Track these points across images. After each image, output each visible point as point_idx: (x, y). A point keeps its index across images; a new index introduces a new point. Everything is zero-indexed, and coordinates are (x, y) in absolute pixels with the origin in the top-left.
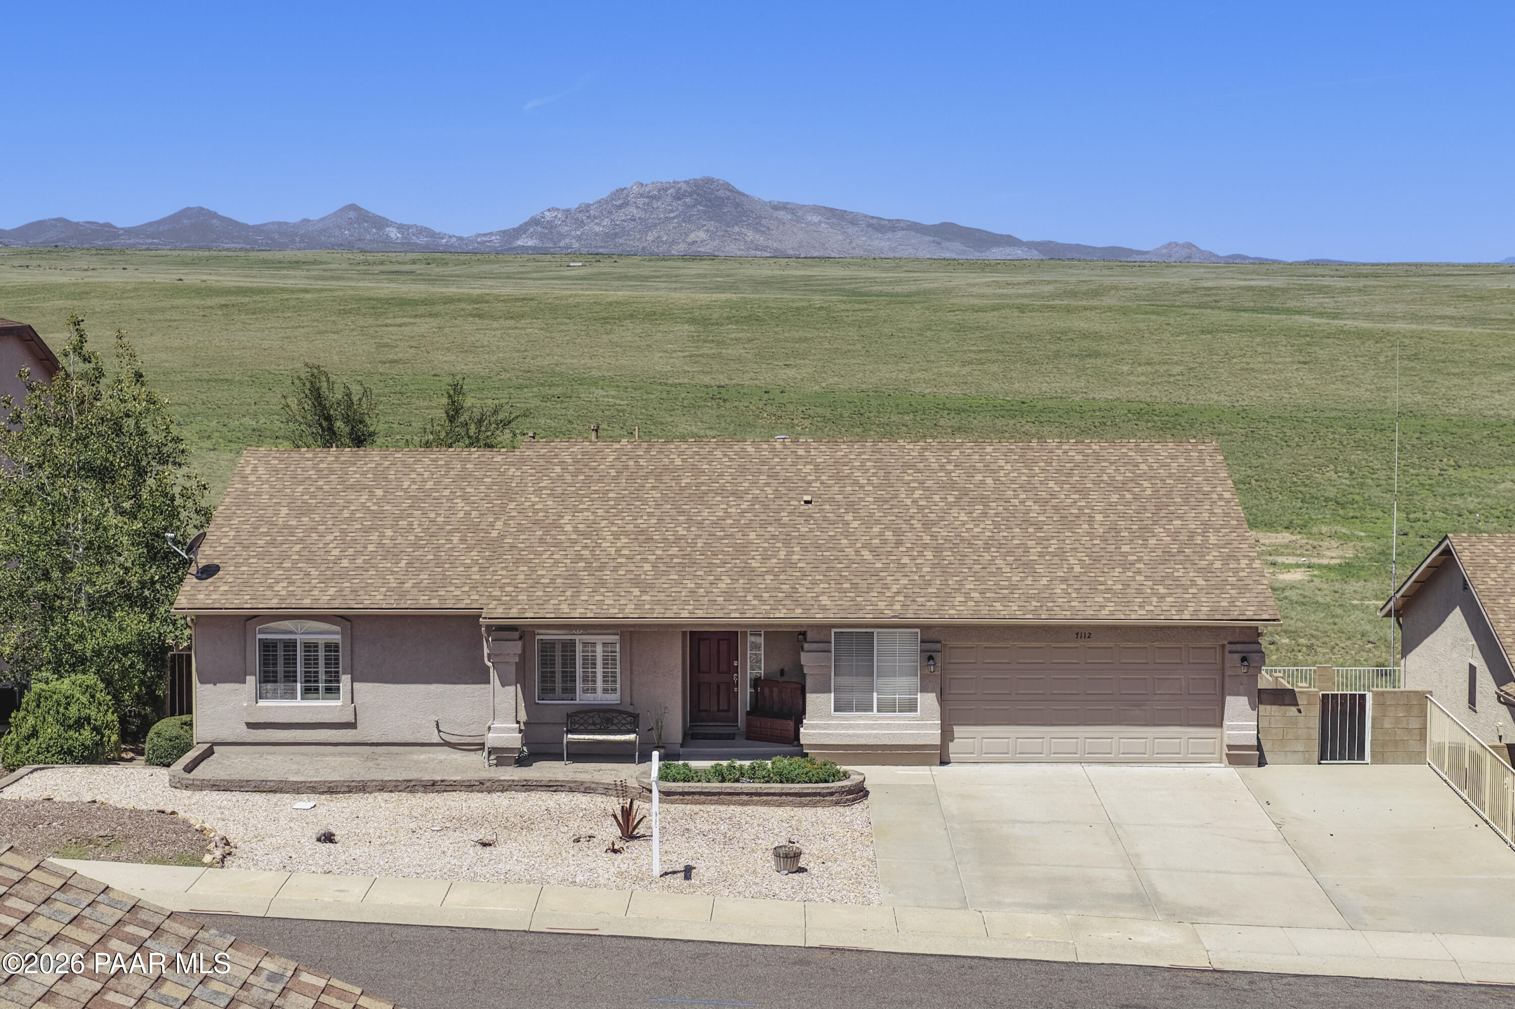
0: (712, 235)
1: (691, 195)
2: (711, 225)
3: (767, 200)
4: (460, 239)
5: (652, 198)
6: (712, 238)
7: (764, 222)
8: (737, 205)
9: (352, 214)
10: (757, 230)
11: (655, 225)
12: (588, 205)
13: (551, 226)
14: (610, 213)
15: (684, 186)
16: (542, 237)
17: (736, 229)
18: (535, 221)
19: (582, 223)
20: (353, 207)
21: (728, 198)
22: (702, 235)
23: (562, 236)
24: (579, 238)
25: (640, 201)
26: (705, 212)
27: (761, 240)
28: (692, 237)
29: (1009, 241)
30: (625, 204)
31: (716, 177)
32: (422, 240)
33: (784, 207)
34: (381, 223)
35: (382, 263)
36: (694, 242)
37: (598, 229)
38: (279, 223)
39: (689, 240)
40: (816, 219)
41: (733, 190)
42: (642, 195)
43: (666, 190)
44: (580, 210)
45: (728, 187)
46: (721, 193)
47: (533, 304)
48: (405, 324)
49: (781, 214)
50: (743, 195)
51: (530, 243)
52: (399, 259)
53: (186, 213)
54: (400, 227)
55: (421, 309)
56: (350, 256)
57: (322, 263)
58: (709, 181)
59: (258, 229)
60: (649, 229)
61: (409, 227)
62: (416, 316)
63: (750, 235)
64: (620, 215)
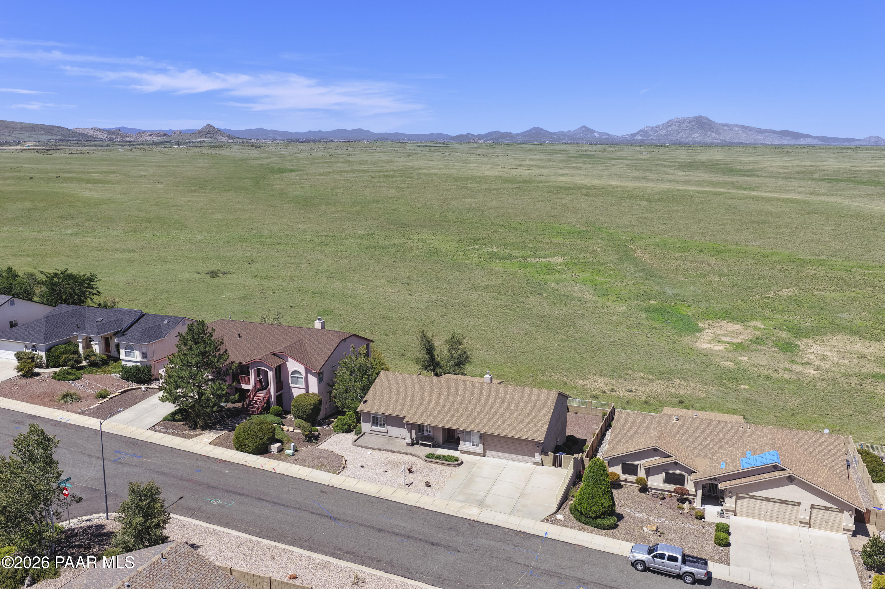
1: (694, 121)
2: (700, 132)
3: (720, 123)
4: (617, 136)
5: (681, 123)
6: (700, 136)
7: (719, 130)
8: (710, 125)
9: (584, 129)
10: (716, 133)
11: (681, 132)
12: (659, 125)
13: (647, 132)
14: (667, 128)
15: (692, 119)
16: (643, 136)
17: (709, 133)
18: (642, 131)
19: (657, 131)
20: (584, 127)
21: (707, 122)
22: (697, 135)
23: (650, 135)
24: (656, 136)
25: (677, 124)
26: (699, 127)
27: (718, 136)
28: (694, 135)
29: (808, 136)
30: (672, 125)
31: (703, 115)
32: (605, 137)
33: (726, 125)
34: (593, 131)
36: (694, 137)
37: (662, 133)
38: (562, 132)
40: (737, 129)
41: (709, 120)
42: (677, 122)
43: (686, 120)
44: (656, 127)
45: (707, 119)
46: (704, 121)
49: (725, 128)
50: (712, 121)
51: (640, 138)
53: (533, 129)
54: (598, 133)
58: (701, 117)
59: (555, 134)
60: (679, 133)
61: (601, 133)
63: (714, 135)
64: (670, 129)
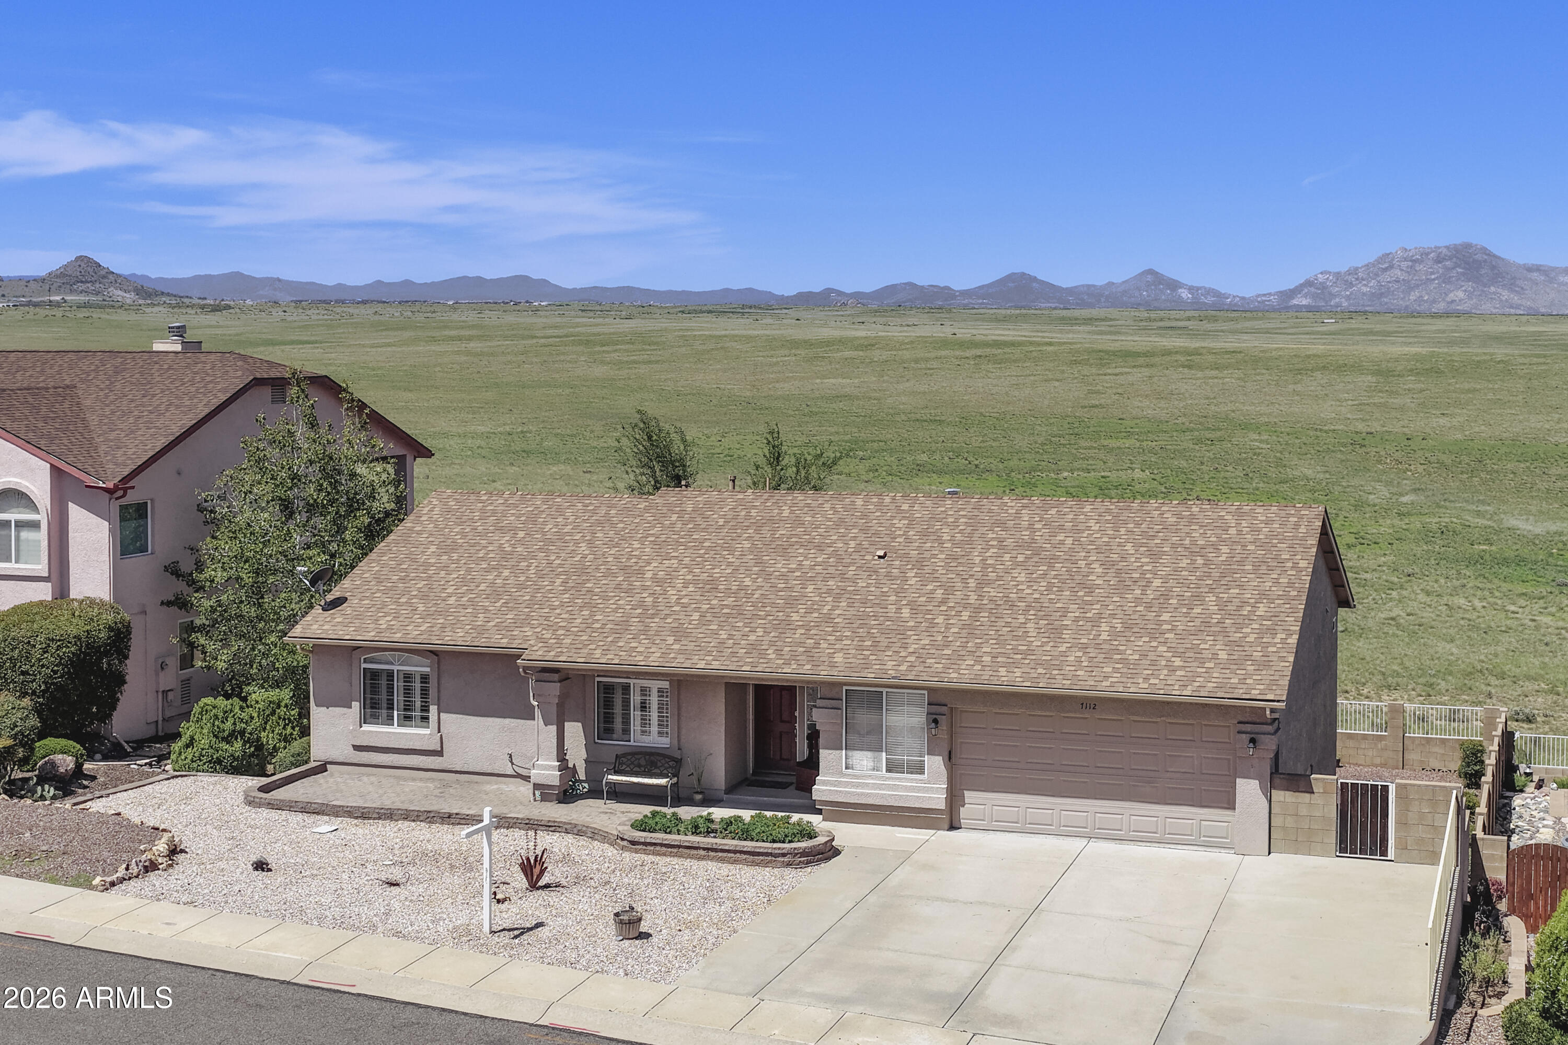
0: (1470, 296)
1: (1450, 259)
2: (1469, 286)
3: (1522, 263)
4: (1243, 298)
5: (1415, 261)
6: (1470, 298)
7: (1518, 282)
8: (1493, 268)
9: (1150, 278)
10: (1511, 290)
11: (1417, 286)
12: (1357, 269)
13: (1323, 286)
14: (1377, 275)
15: (1445, 251)
16: (1315, 296)
17: (1493, 289)
18: (1308, 283)
19: (1351, 285)
20: (1150, 272)
21: (1485, 261)
22: (1460, 294)
23: (1333, 296)
24: (1348, 298)
25: (1404, 265)
26: (1463, 274)
27: (1516, 299)
28: (1451, 296)
30: (1391, 267)
31: (1474, 242)
32: (1210, 300)
33: (1538, 269)
34: (1174, 285)
35: (1161, 320)
36: (1453, 301)
37: (1365, 289)
38: (1089, 286)
39: (1448, 299)
41: (1490, 254)
42: (1406, 260)
43: (1427, 254)
44: (1349, 273)
45: (1484, 251)
46: (1478, 257)
47: (1240, 356)
48: (1122, 374)
49: (1535, 275)
50: (1499, 258)
51: (1305, 302)
52: (1178, 317)
53: (1011, 277)
54: (1191, 289)
55: (1141, 360)
56: (1137, 314)
57: (1111, 320)
58: (1468, 246)
59: (1070, 291)
60: (1411, 289)
61: (1198, 289)
62: (1134, 367)
63: (1505, 294)
64: (1386, 277)
